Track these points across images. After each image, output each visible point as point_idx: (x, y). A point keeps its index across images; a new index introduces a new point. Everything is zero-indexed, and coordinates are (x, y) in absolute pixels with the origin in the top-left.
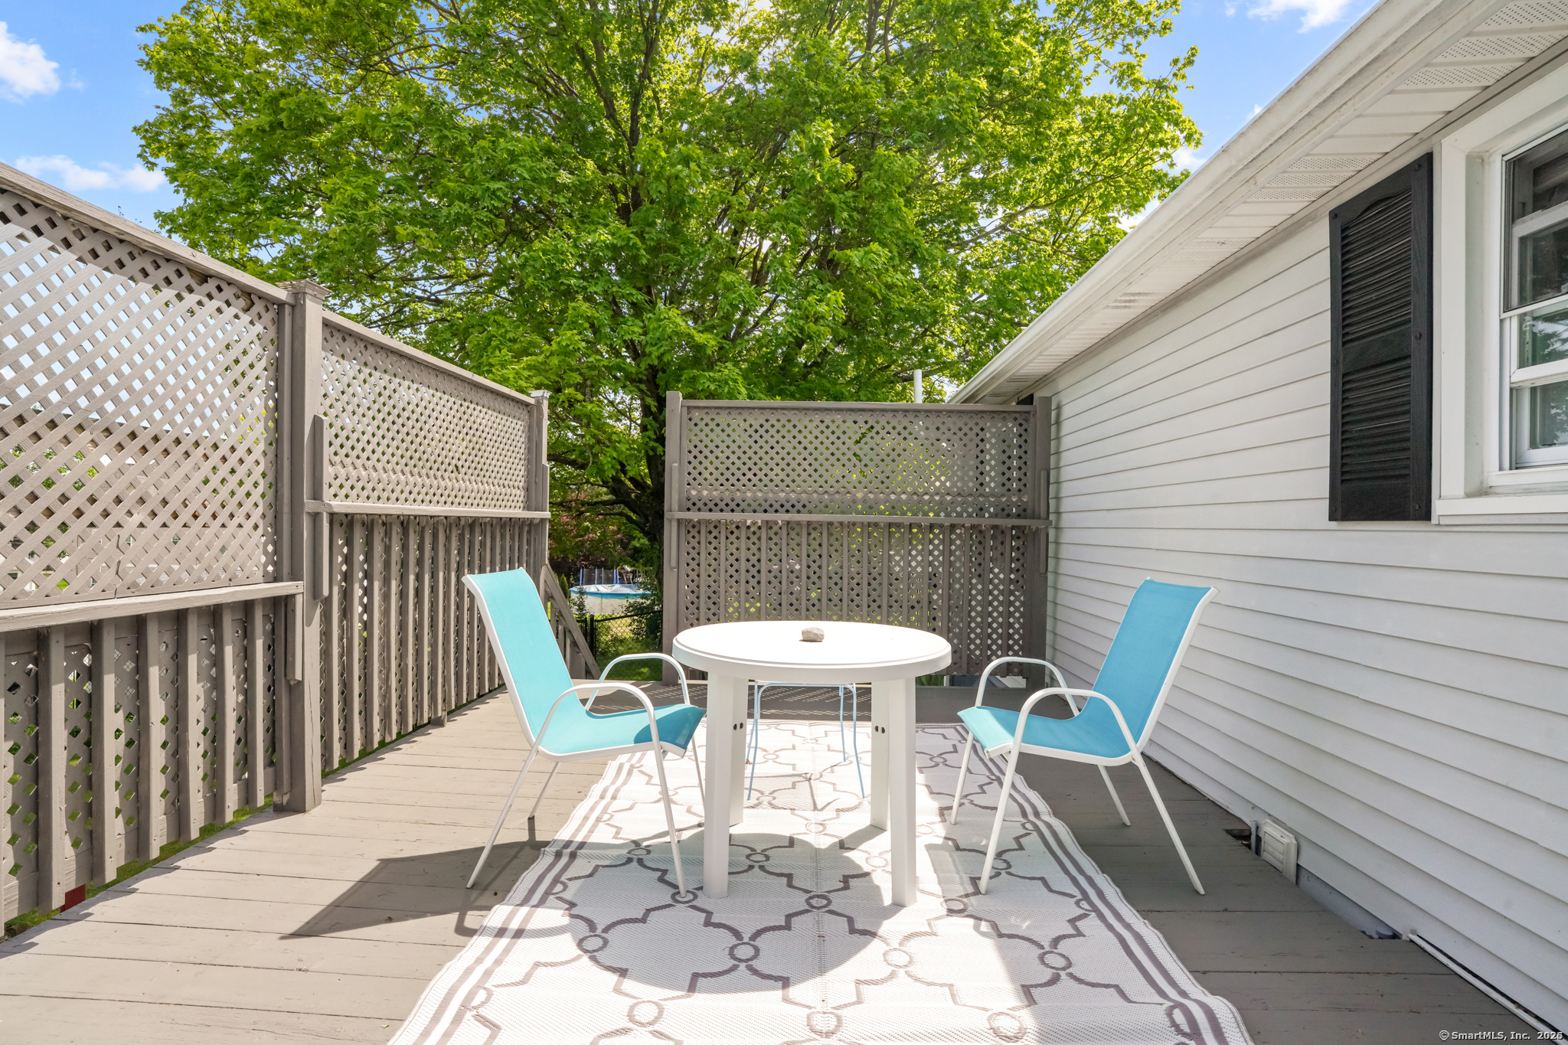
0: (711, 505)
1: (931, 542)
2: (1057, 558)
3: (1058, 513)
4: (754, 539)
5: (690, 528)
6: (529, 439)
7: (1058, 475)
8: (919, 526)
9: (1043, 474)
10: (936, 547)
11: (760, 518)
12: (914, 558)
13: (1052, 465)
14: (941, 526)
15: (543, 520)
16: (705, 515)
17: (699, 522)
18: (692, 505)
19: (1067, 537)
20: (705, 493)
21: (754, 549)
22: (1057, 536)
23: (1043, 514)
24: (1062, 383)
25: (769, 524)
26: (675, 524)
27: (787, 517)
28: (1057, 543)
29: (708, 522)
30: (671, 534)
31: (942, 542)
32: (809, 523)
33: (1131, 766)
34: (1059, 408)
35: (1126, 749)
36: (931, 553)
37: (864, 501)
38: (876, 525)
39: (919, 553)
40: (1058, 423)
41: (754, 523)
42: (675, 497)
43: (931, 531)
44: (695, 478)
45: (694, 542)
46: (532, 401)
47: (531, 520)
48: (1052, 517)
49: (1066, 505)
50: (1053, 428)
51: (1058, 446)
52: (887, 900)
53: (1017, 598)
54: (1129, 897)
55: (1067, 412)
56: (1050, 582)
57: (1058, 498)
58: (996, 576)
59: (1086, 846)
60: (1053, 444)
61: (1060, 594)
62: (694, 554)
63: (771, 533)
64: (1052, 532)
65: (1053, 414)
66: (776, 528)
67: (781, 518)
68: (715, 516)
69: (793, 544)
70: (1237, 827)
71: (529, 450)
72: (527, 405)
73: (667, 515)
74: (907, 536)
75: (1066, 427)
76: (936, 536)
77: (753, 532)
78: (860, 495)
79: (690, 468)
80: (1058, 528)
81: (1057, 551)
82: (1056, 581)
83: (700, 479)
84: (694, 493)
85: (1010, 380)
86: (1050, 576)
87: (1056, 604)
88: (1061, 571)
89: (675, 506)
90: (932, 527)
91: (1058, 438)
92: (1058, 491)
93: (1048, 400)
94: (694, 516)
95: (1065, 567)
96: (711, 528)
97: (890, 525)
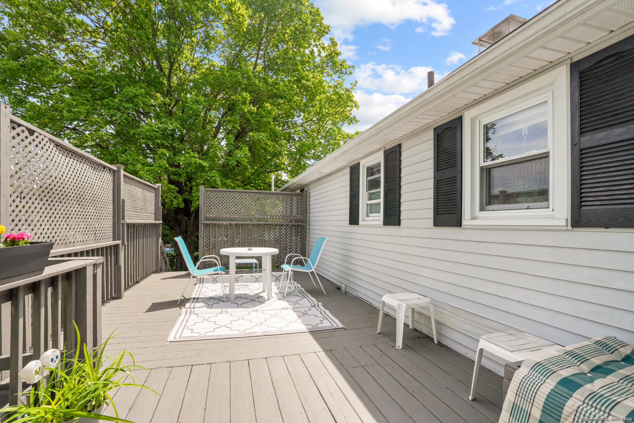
0: (213, 219)
1: (276, 229)
2: (309, 233)
3: (309, 221)
4: (226, 229)
5: (207, 225)
6: (156, 198)
7: (309, 211)
8: (273, 225)
9: (305, 211)
10: (277, 231)
11: (228, 223)
12: (271, 234)
13: (308, 208)
14: (279, 225)
15: (160, 224)
16: (211, 222)
17: (210, 224)
18: (207, 219)
19: (312, 227)
20: (211, 215)
21: (226, 231)
22: (309, 227)
23: (305, 222)
24: (311, 187)
25: (230, 225)
26: (202, 225)
27: (236, 222)
28: (309, 229)
29: (212, 224)
30: (201, 227)
31: (279, 229)
32: (242, 224)
33: (313, 272)
34: (310, 193)
35: (312, 269)
36: (276, 232)
37: (258, 218)
38: (261, 224)
39: (273, 232)
40: (309, 197)
41: (226, 224)
42: (203, 217)
43: (276, 226)
44: (209, 211)
45: (208, 230)
46: (157, 187)
47: (156, 224)
48: (308, 222)
49: (311, 219)
50: (308, 199)
51: (309, 203)
52: (267, 299)
53: (299, 244)
54: (312, 296)
55: (311, 195)
56: (307, 239)
57: (309, 217)
58: (293, 238)
59: (306, 291)
60: (308, 203)
61: (310, 243)
62: (208, 233)
63: (231, 227)
64: (308, 226)
65: (308, 195)
66: (232, 226)
67: (234, 223)
68: (214, 222)
69: (237, 230)
70: (338, 287)
71: (155, 202)
72: (155, 188)
73: (200, 222)
74: (269, 227)
75: (311, 199)
76: (277, 228)
77: (225, 227)
78: (256, 216)
79: (207, 208)
80: (309, 225)
81: (309, 231)
82: (309, 239)
83: (210, 211)
84: (208, 215)
85: (298, 185)
86: (307, 238)
87: (309, 245)
88: (310, 236)
89: (203, 219)
90: (276, 225)
91: (309, 201)
92: (309, 215)
93: (307, 191)
94: (208, 222)
95: (311, 235)
96: (213, 226)
97: (265, 225)
